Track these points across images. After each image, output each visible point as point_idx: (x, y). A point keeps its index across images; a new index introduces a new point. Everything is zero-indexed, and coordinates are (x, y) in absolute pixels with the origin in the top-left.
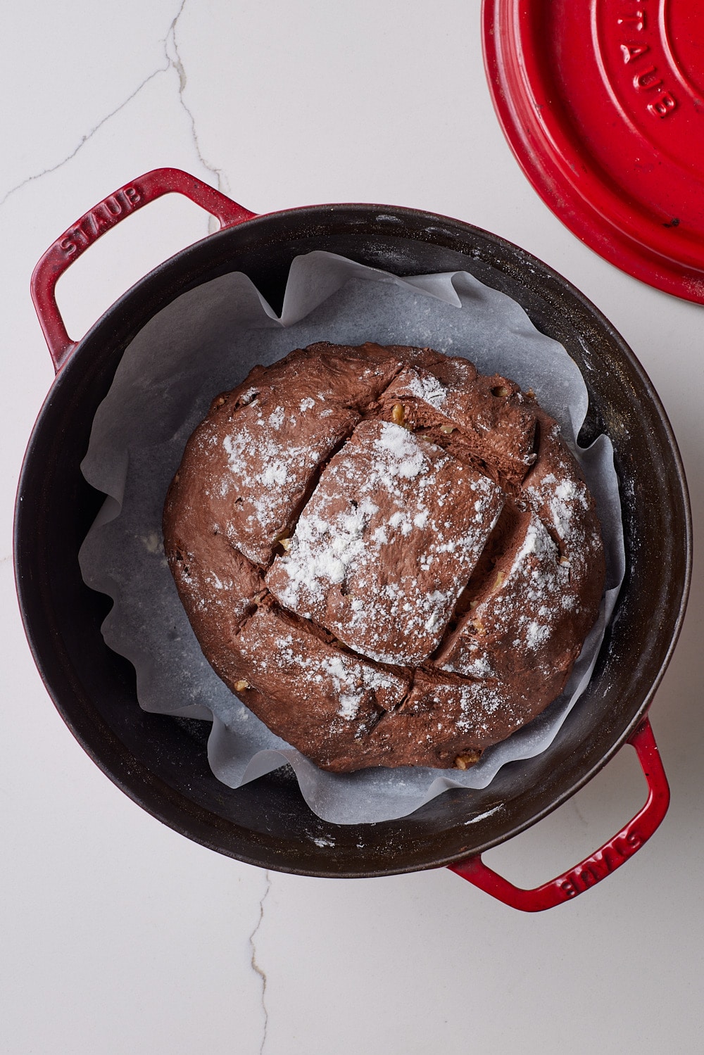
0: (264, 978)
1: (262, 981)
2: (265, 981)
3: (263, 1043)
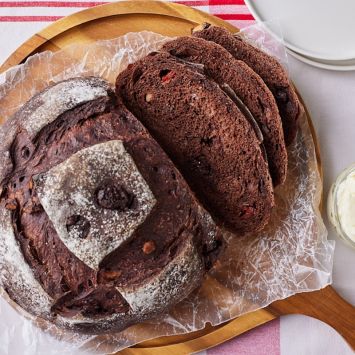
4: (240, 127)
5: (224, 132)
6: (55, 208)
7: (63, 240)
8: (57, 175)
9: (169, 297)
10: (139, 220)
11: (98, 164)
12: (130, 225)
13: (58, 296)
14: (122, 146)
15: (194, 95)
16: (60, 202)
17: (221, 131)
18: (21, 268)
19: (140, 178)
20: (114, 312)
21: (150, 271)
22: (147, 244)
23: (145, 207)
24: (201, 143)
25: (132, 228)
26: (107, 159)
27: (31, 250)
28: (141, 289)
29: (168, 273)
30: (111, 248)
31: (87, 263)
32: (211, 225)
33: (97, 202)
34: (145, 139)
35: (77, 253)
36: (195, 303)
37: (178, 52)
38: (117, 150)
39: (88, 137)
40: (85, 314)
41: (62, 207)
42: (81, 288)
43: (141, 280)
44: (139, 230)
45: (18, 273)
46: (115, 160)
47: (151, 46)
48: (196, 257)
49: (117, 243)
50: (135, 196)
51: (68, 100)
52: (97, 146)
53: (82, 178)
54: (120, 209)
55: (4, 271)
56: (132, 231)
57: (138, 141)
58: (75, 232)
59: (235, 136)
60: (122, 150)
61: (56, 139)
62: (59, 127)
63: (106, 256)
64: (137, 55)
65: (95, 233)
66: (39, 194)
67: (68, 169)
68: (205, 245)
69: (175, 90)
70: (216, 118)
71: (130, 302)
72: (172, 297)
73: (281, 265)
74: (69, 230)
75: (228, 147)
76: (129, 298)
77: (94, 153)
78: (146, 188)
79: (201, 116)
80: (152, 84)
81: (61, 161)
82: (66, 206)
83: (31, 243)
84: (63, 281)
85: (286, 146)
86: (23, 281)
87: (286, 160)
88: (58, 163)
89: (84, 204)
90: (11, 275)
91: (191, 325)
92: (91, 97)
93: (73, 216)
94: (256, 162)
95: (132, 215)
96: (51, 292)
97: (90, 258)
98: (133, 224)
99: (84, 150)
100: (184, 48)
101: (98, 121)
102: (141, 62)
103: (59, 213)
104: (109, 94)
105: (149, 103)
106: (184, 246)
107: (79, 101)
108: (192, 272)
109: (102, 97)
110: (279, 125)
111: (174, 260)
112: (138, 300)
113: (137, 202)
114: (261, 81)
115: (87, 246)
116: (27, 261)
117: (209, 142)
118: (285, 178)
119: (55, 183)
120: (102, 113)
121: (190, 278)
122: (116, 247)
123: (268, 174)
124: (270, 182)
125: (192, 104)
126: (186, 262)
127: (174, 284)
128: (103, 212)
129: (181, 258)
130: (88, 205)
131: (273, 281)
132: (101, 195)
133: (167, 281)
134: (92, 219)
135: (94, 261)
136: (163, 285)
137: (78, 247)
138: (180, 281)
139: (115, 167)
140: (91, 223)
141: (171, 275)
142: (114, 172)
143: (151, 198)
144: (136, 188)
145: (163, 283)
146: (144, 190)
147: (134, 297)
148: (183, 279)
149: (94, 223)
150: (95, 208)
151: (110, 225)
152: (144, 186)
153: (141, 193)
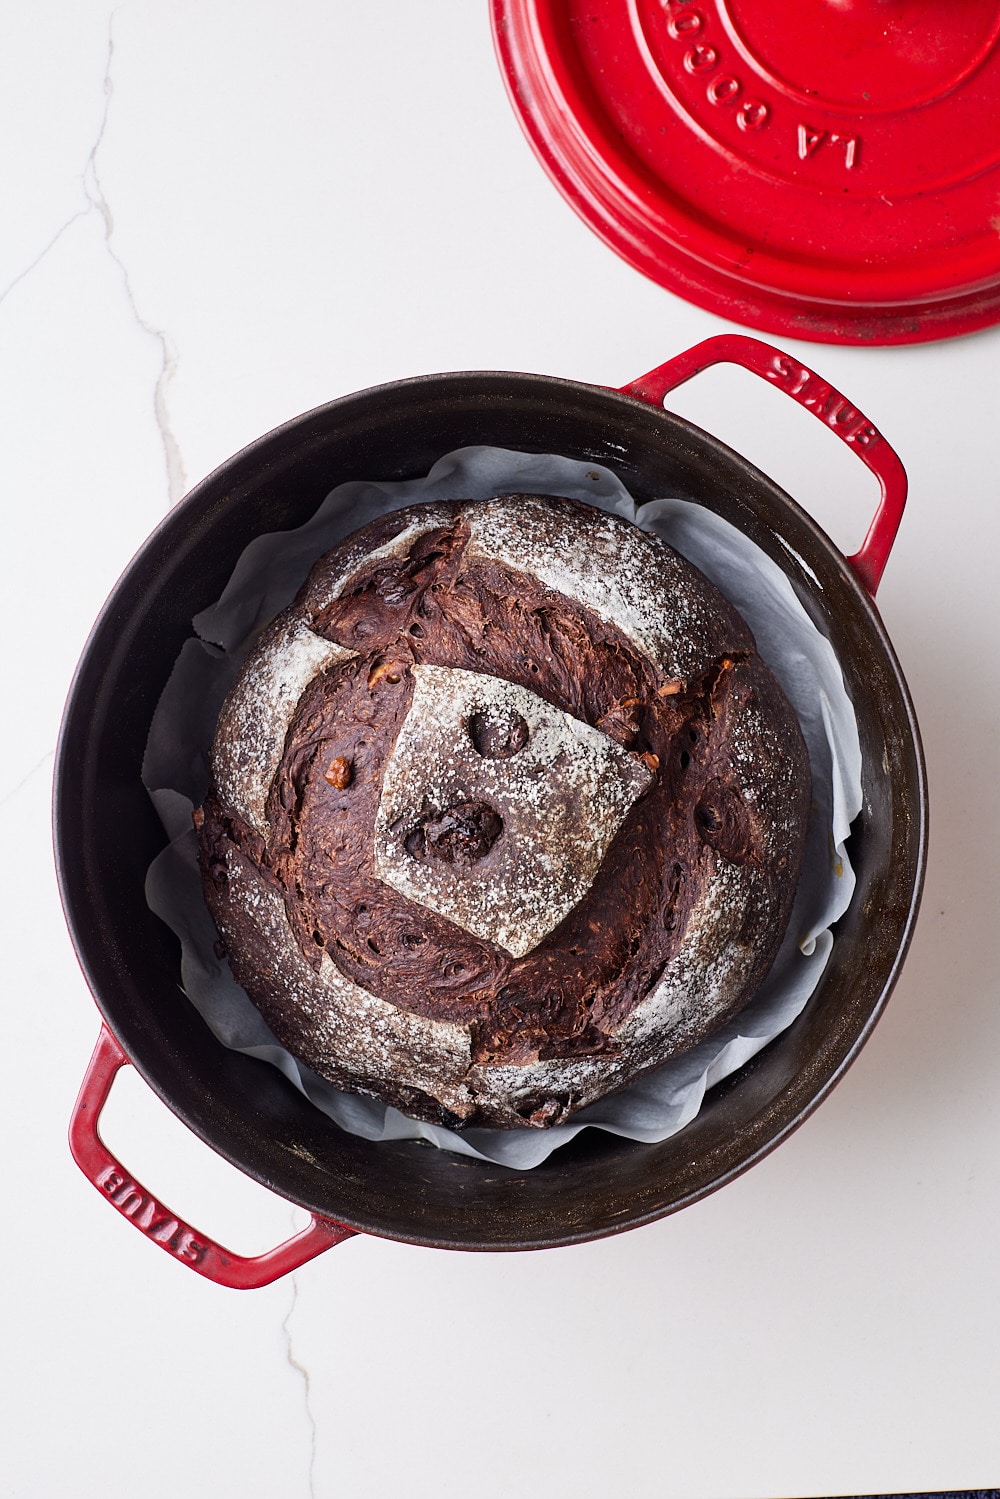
0: (306, 1375)
1: (303, 1380)
2: (307, 1379)
3: (313, 1461)
6: (569, 743)
7: (516, 688)
9: (248, 695)
14: (508, 947)
16: (564, 761)
18: (576, 578)
19: (433, 904)
20: (340, 600)
28: (306, 678)
29: (271, 744)
30: (410, 729)
31: (440, 670)
35: (471, 678)
45: (576, 564)
48: (239, 807)
49: (401, 746)
50: (421, 861)
52: (559, 918)
56: (387, 787)
58: (500, 719)
60: (503, 939)
65: (456, 740)
66: (620, 750)
71: (316, 641)
72: (243, 698)
74: (514, 714)
76: (321, 648)
77: (556, 900)
78: (410, 891)
81: (614, 845)
88: (617, 838)
95: (404, 820)
97: (438, 684)
99: (580, 894)
108: (230, 773)
111: (271, 777)
112: (303, 654)
113: (409, 853)
121: (227, 759)
122: (400, 737)
127: (251, 727)
130: (503, 788)
133: (266, 726)
134: (480, 764)
135: (429, 684)
136: (270, 713)
137: (475, 693)
138: (242, 740)
139: (496, 896)
140: (479, 756)
141: (266, 743)
142: (491, 883)
143: (389, 876)
144: (428, 879)
145: (272, 717)
146: (410, 884)
147: (312, 656)
148: (238, 747)
149: (471, 760)
150: (487, 790)
151: (436, 774)
152: (416, 893)
153: (413, 874)
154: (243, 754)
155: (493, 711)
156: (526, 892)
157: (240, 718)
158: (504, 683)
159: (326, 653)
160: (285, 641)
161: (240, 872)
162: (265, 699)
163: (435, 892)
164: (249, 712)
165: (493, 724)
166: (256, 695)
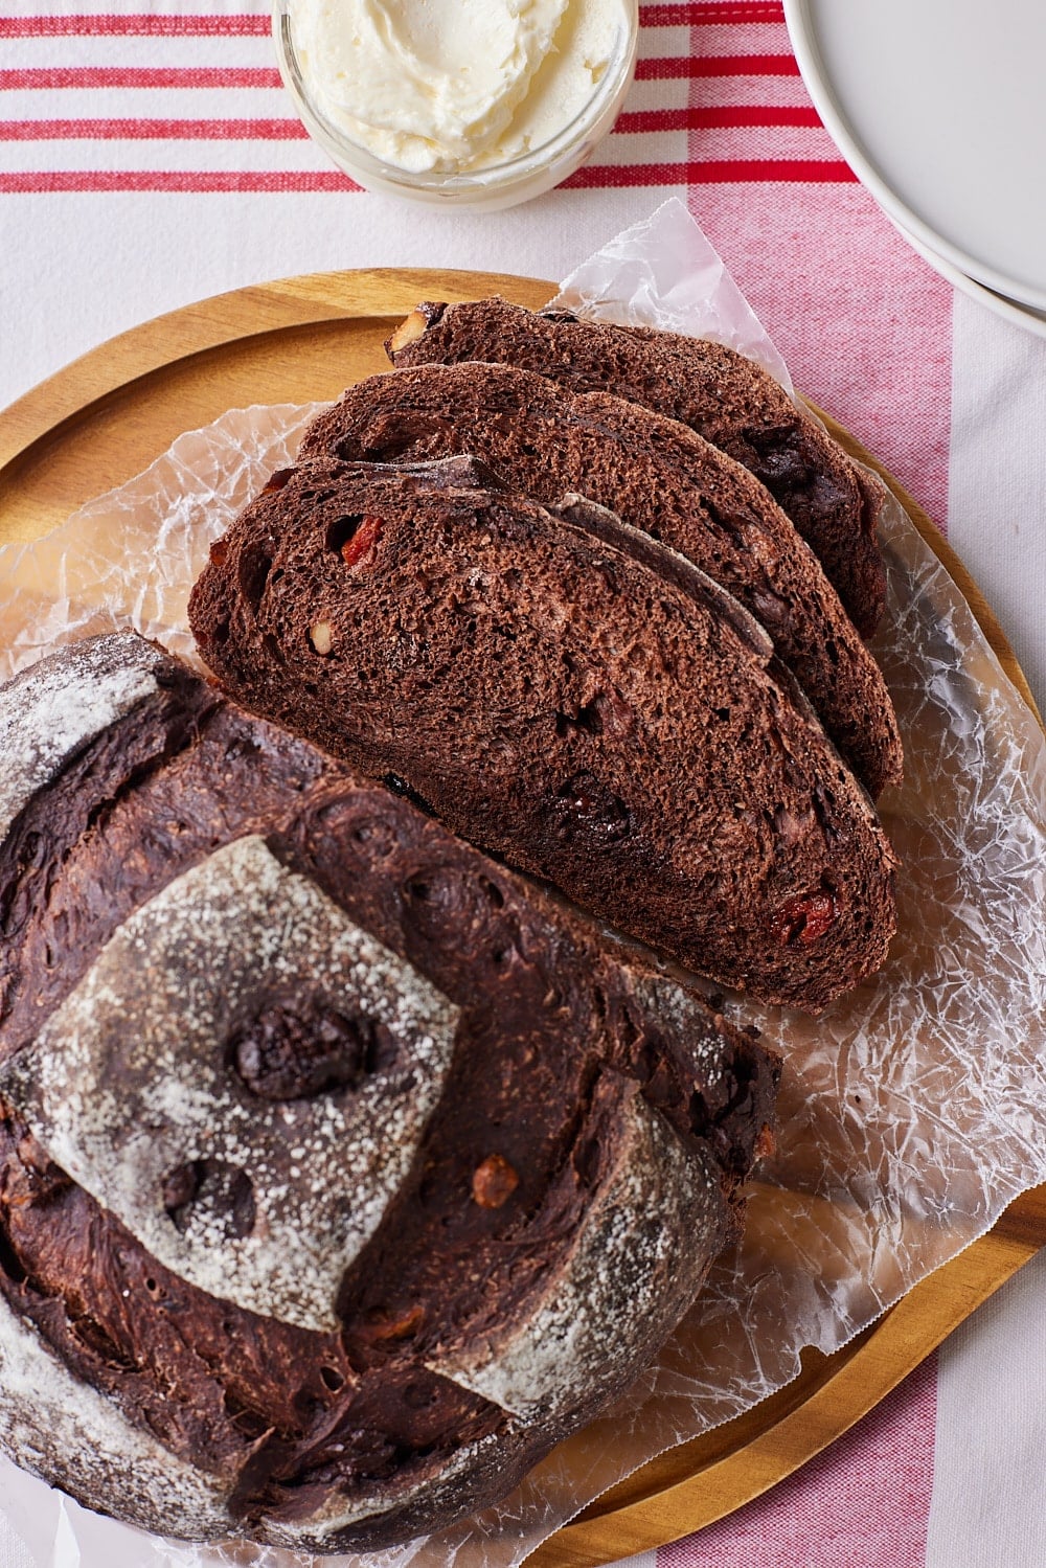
4: (674, 630)
5: (623, 666)
6: (106, 1160)
7: (173, 1265)
8: (73, 1042)
9: (630, 1328)
10: (422, 1103)
11: (201, 950)
12: (397, 1131)
13: (234, 1459)
14: (264, 855)
15: (475, 574)
16: (117, 1135)
17: (614, 669)
18: (68, 1406)
19: (368, 950)
20: (457, 1444)
21: (528, 1265)
22: (484, 1174)
23: (424, 1047)
24: (561, 732)
25: (406, 1140)
26: (225, 923)
27: (80, 1333)
28: (517, 1342)
29: (597, 1247)
30: (353, 1236)
31: (291, 1318)
32: (690, 1020)
33: (245, 1091)
34: (346, 799)
35: (240, 1294)
36: (739, 1293)
37: (367, 440)
38: (252, 876)
39: (138, 860)
40: (355, 1489)
41: (130, 1150)
42: (308, 1403)
43: (507, 1307)
44: (432, 1138)
45: (68, 1425)
46: (257, 918)
47: (273, 454)
48: (675, 1153)
49: (371, 1212)
50: (374, 1021)
51: (29, 755)
52: (177, 887)
53: (161, 1023)
54: (338, 1086)
55: (21, 1432)
56: (407, 1150)
57: (322, 813)
58: (206, 1224)
59: (669, 667)
60: (270, 871)
61: (31, 909)
62: (26, 860)
63: (348, 1273)
64: (234, 502)
65: (278, 1205)
66: (36, 1129)
67: (102, 1005)
68: (697, 1098)
69: (402, 579)
70: (579, 628)
71: (497, 1397)
72: (641, 1324)
73: (992, 1061)
74: (181, 1225)
75: (658, 713)
76: (490, 1384)
77: (173, 918)
78: (405, 977)
79: (523, 640)
80: (317, 588)
81: (70, 985)
82: (138, 1142)
83: (73, 1308)
84: (233, 1403)
85: (864, 636)
86: (95, 1446)
87: (881, 687)
88: (63, 996)
89: (200, 1114)
90: (49, 1439)
91: (751, 1377)
92: (102, 716)
93: (179, 1171)
94: (775, 732)
95: (390, 1092)
96: (203, 1454)
97: (294, 1297)
98: (401, 1124)
99: (137, 920)
100: (381, 420)
101: (156, 790)
102: (249, 521)
103: (127, 1176)
104: (162, 683)
105: (330, 655)
106: (621, 1130)
107: (67, 743)
108: (683, 1210)
109: (141, 703)
110: (814, 573)
111: (603, 1193)
112: (520, 1379)
113: (392, 1038)
114: (692, 437)
115: (265, 1263)
116: (83, 1375)
117: (588, 718)
118: (898, 753)
119: (72, 1072)
120: (163, 760)
121: (683, 1233)
122: (372, 1225)
123: (836, 763)
124: (850, 789)
125: (481, 608)
126: (648, 1187)
127: (630, 1278)
128: (277, 1116)
129: (624, 1177)
130: (218, 1113)
131: (984, 1128)
132: (250, 1060)
133: (603, 1277)
134: (250, 1158)
135: (310, 1302)
136: (592, 1298)
137: (236, 1273)
138: (651, 1260)
139: (264, 941)
140: (249, 1172)
141: (608, 1250)
142: (266, 962)
143: (436, 1006)
144: (370, 991)
145: (589, 1291)
146: (401, 988)
147: (504, 1375)
148: (659, 1250)
149: (262, 1168)
150: (245, 1115)
151: (323, 1157)
152: (394, 973)
153: (392, 1003)
154: (654, 1237)
155: (214, 1236)
156: (214, 939)
157: (648, 1295)
158: (188, 1278)
159: (478, 1377)
160: (556, 1401)
161: (700, 1048)
162: (598, 1320)
163: (361, 968)
164: (631, 1303)
165: (218, 1216)
166: (615, 1327)
